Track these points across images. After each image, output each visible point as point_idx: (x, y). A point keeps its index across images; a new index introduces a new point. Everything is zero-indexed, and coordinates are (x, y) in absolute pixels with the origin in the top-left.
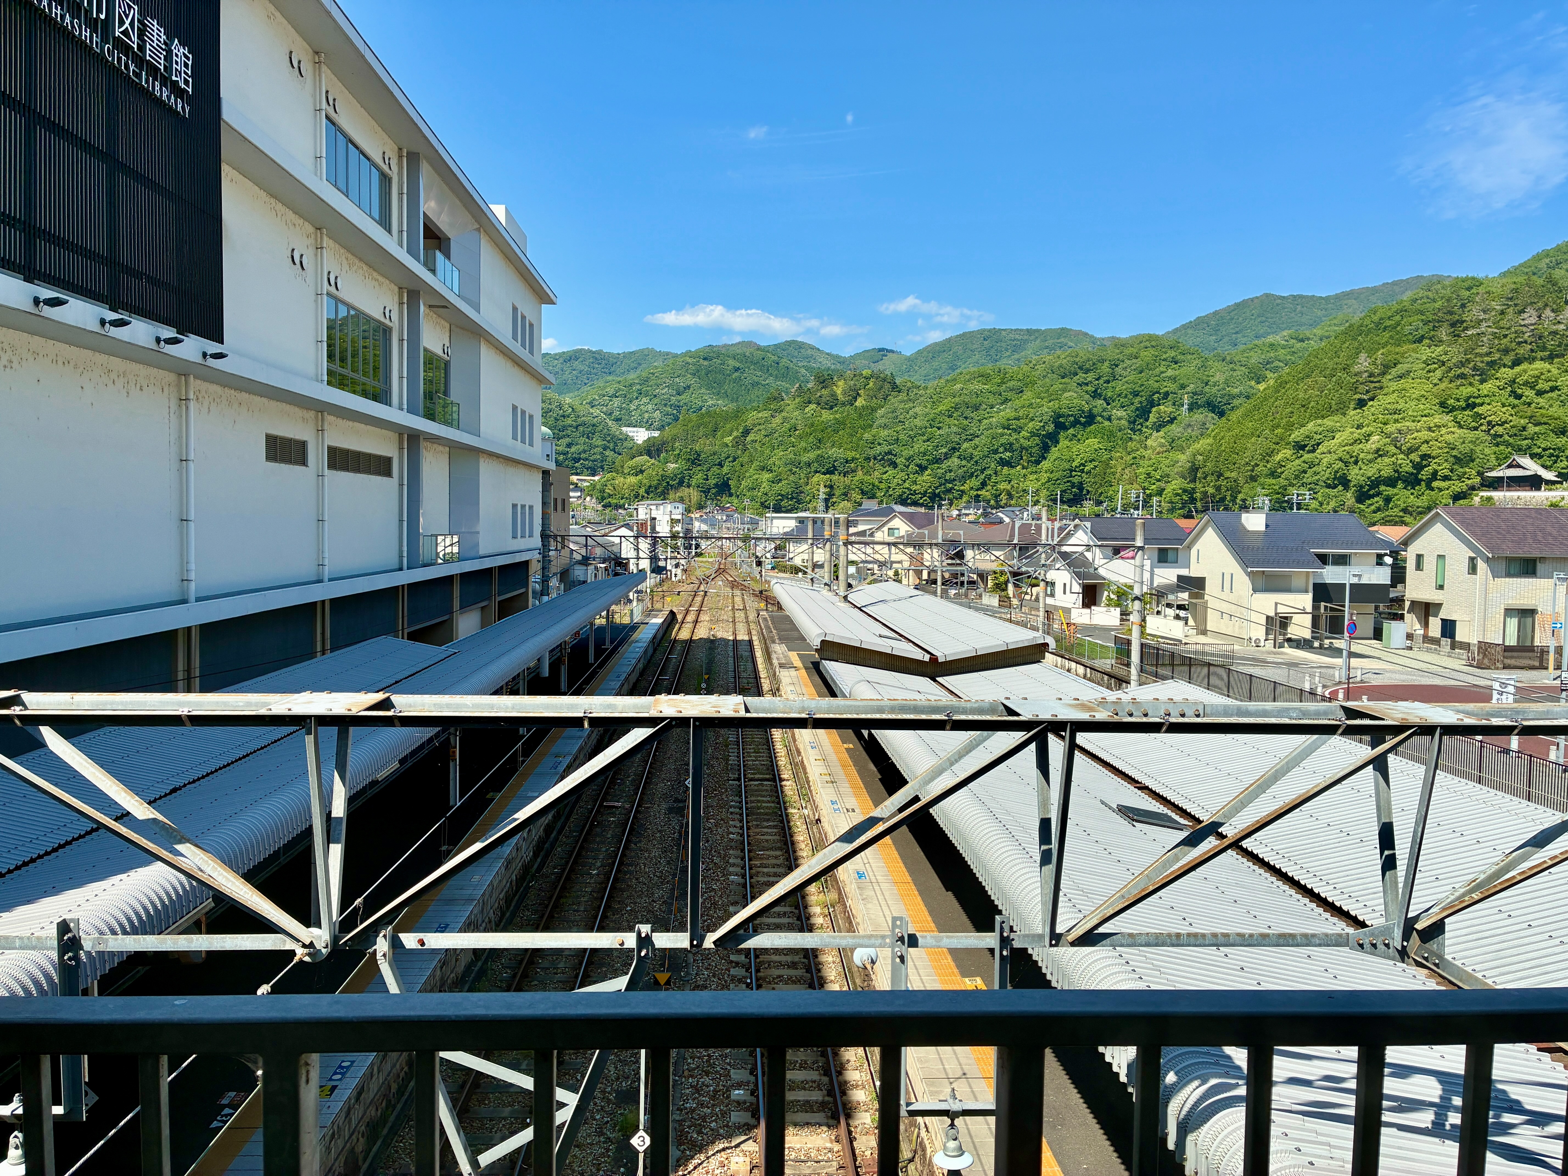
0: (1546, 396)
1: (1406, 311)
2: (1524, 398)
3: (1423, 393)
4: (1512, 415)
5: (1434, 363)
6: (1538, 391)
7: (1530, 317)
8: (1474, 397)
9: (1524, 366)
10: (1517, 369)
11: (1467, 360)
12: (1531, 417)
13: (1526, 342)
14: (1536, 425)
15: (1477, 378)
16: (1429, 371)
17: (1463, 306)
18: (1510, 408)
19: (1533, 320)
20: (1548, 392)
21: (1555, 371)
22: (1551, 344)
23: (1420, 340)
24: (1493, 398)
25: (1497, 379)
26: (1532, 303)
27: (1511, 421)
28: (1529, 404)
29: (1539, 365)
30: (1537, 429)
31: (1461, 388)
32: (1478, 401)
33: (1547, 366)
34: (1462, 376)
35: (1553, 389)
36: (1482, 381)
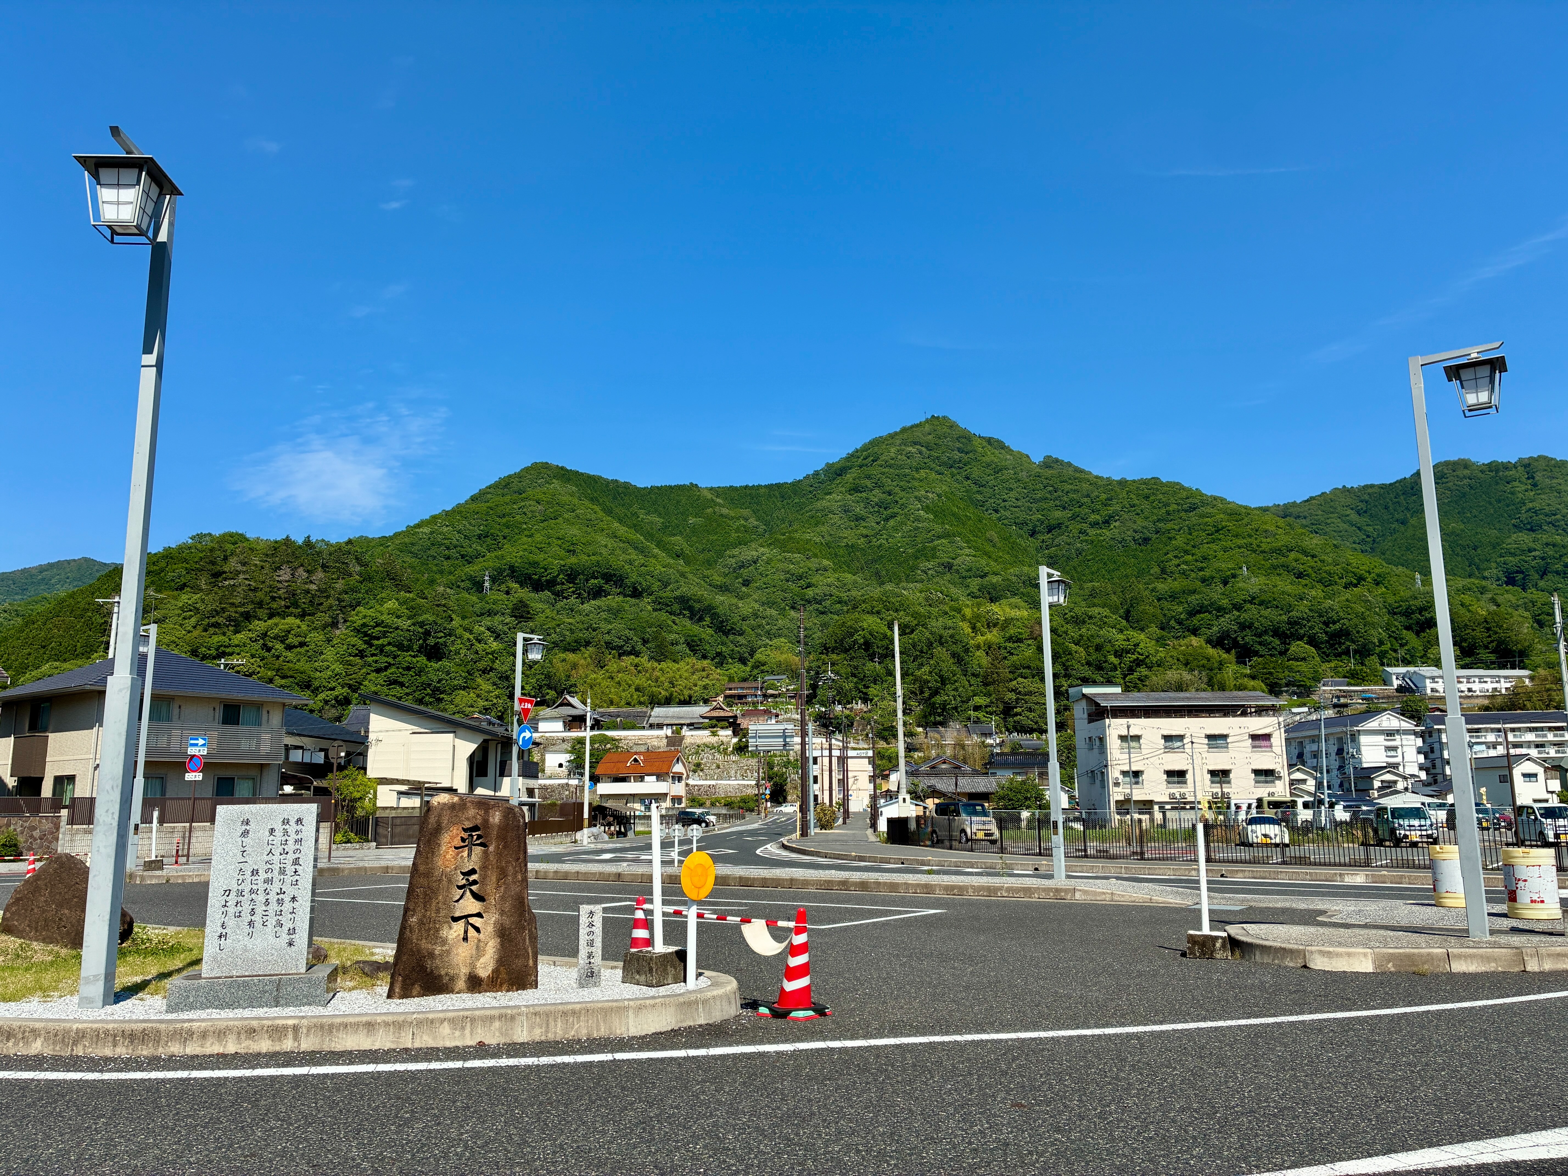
0: (295, 650)
1: (171, 558)
2: (273, 651)
3: (174, 638)
4: (260, 666)
5: (191, 611)
6: (288, 645)
7: (285, 574)
8: (225, 647)
9: (275, 620)
10: (270, 622)
11: (222, 609)
12: (278, 670)
13: (280, 598)
14: (283, 677)
15: (231, 628)
16: (184, 618)
17: (226, 559)
18: (258, 660)
19: (287, 577)
20: (296, 647)
21: (304, 627)
22: (303, 600)
23: (182, 588)
24: (243, 648)
25: (249, 630)
26: (288, 562)
27: (258, 673)
28: (278, 657)
29: (290, 620)
30: (283, 682)
31: (213, 637)
32: (227, 650)
33: (298, 621)
34: (216, 625)
35: (302, 644)
36: (236, 632)
